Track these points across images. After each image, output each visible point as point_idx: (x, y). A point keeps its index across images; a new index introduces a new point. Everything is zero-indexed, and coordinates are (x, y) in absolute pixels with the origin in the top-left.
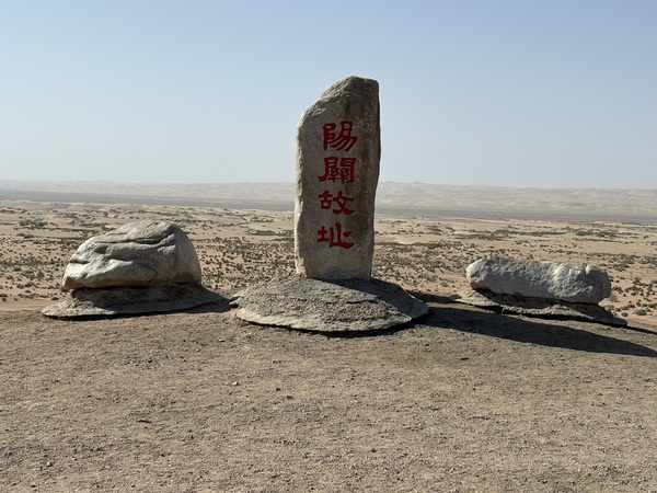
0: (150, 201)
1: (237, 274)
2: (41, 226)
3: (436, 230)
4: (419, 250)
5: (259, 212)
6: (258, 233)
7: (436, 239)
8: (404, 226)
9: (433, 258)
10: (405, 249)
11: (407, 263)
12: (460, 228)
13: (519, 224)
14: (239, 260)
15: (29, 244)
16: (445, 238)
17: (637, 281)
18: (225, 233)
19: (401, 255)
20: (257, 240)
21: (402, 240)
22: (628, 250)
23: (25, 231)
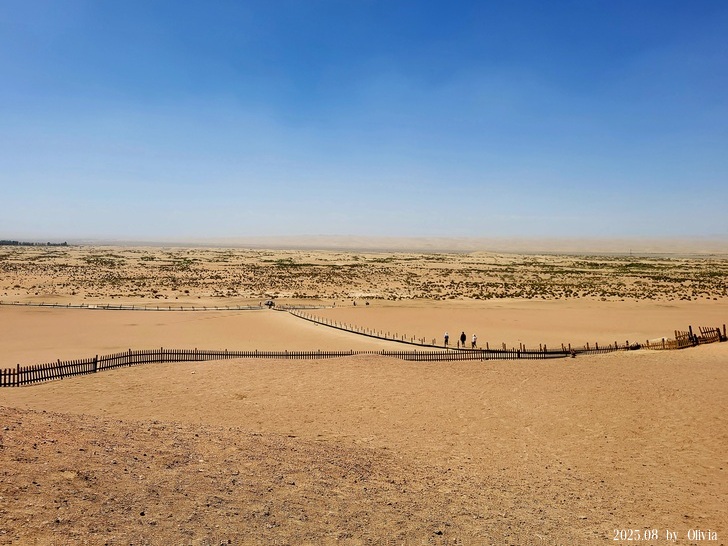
0: (212, 246)
1: (249, 282)
2: (152, 259)
3: (356, 259)
4: (346, 269)
5: (268, 251)
6: (265, 261)
7: (356, 262)
8: (340, 257)
9: (352, 272)
10: (339, 268)
11: (338, 275)
12: (369, 257)
13: (399, 255)
14: (251, 275)
15: (143, 269)
16: (360, 262)
17: (452, 282)
18: (248, 262)
19: (336, 271)
20: (264, 264)
21: (338, 264)
22: (450, 267)
23: (142, 262)
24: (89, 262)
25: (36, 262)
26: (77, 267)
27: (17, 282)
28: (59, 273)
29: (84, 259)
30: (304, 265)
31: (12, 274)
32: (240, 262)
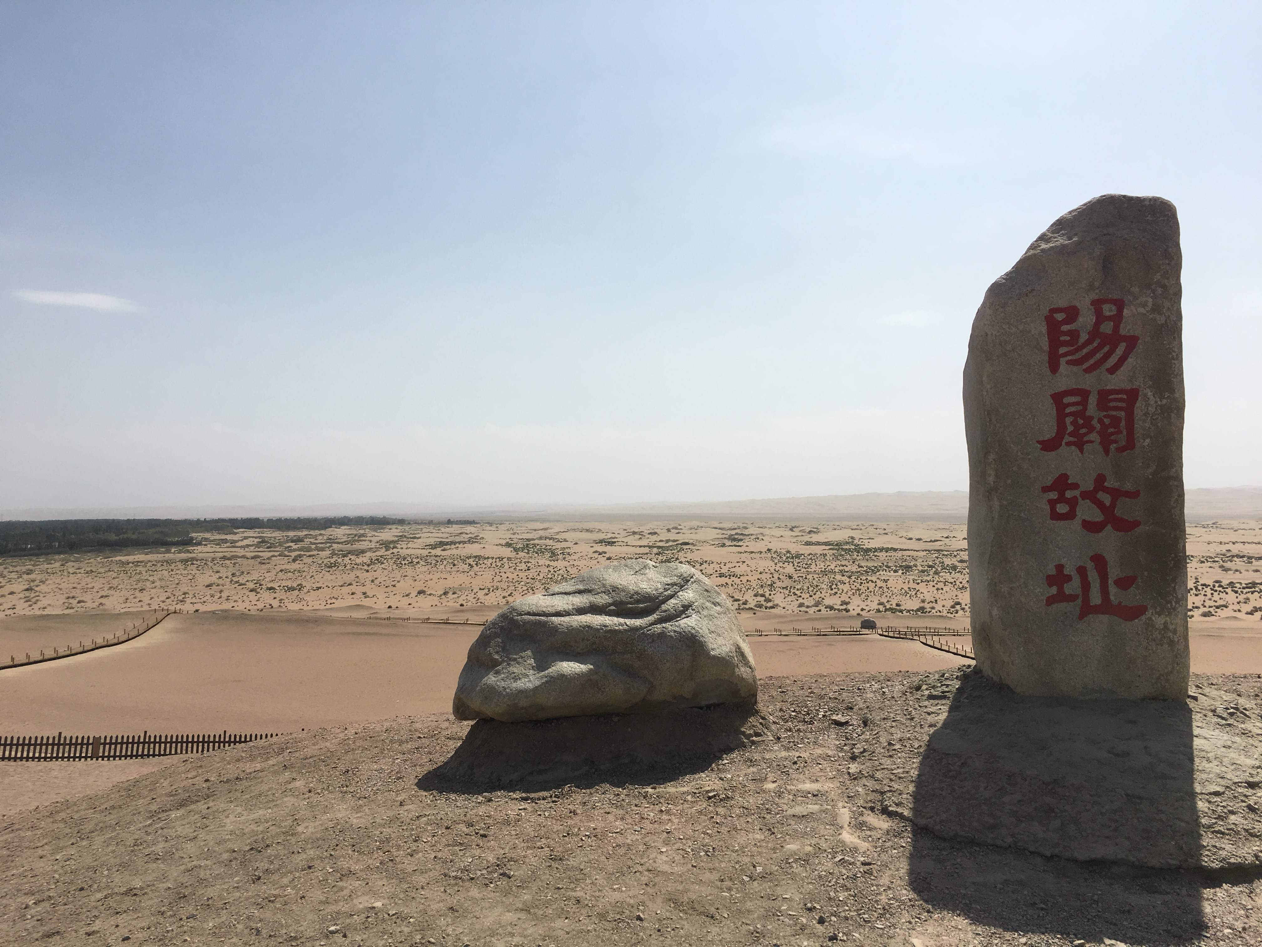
2: (613, 543)
6: (807, 544)
18: (776, 545)
23: (599, 549)
24: (516, 550)
25: (438, 551)
26: (501, 559)
27: (420, 586)
28: (476, 568)
29: (508, 545)
30: (881, 550)
31: (409, 571)
32: (761, 546)
